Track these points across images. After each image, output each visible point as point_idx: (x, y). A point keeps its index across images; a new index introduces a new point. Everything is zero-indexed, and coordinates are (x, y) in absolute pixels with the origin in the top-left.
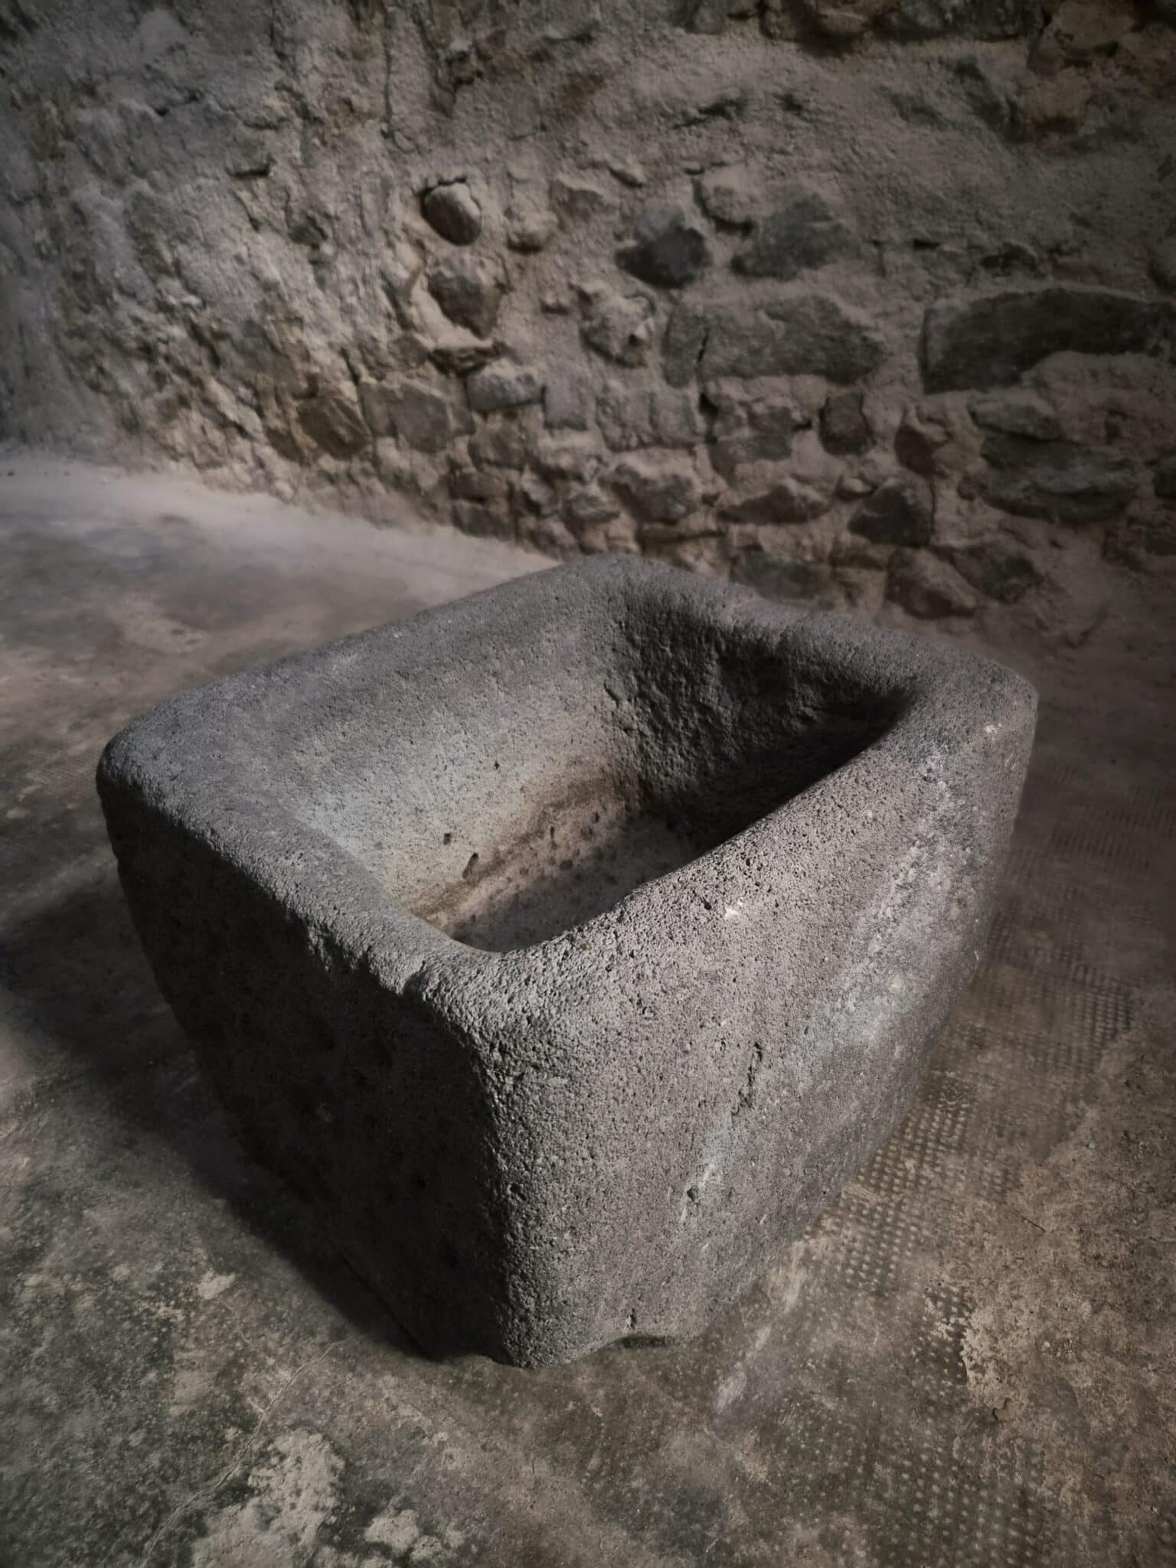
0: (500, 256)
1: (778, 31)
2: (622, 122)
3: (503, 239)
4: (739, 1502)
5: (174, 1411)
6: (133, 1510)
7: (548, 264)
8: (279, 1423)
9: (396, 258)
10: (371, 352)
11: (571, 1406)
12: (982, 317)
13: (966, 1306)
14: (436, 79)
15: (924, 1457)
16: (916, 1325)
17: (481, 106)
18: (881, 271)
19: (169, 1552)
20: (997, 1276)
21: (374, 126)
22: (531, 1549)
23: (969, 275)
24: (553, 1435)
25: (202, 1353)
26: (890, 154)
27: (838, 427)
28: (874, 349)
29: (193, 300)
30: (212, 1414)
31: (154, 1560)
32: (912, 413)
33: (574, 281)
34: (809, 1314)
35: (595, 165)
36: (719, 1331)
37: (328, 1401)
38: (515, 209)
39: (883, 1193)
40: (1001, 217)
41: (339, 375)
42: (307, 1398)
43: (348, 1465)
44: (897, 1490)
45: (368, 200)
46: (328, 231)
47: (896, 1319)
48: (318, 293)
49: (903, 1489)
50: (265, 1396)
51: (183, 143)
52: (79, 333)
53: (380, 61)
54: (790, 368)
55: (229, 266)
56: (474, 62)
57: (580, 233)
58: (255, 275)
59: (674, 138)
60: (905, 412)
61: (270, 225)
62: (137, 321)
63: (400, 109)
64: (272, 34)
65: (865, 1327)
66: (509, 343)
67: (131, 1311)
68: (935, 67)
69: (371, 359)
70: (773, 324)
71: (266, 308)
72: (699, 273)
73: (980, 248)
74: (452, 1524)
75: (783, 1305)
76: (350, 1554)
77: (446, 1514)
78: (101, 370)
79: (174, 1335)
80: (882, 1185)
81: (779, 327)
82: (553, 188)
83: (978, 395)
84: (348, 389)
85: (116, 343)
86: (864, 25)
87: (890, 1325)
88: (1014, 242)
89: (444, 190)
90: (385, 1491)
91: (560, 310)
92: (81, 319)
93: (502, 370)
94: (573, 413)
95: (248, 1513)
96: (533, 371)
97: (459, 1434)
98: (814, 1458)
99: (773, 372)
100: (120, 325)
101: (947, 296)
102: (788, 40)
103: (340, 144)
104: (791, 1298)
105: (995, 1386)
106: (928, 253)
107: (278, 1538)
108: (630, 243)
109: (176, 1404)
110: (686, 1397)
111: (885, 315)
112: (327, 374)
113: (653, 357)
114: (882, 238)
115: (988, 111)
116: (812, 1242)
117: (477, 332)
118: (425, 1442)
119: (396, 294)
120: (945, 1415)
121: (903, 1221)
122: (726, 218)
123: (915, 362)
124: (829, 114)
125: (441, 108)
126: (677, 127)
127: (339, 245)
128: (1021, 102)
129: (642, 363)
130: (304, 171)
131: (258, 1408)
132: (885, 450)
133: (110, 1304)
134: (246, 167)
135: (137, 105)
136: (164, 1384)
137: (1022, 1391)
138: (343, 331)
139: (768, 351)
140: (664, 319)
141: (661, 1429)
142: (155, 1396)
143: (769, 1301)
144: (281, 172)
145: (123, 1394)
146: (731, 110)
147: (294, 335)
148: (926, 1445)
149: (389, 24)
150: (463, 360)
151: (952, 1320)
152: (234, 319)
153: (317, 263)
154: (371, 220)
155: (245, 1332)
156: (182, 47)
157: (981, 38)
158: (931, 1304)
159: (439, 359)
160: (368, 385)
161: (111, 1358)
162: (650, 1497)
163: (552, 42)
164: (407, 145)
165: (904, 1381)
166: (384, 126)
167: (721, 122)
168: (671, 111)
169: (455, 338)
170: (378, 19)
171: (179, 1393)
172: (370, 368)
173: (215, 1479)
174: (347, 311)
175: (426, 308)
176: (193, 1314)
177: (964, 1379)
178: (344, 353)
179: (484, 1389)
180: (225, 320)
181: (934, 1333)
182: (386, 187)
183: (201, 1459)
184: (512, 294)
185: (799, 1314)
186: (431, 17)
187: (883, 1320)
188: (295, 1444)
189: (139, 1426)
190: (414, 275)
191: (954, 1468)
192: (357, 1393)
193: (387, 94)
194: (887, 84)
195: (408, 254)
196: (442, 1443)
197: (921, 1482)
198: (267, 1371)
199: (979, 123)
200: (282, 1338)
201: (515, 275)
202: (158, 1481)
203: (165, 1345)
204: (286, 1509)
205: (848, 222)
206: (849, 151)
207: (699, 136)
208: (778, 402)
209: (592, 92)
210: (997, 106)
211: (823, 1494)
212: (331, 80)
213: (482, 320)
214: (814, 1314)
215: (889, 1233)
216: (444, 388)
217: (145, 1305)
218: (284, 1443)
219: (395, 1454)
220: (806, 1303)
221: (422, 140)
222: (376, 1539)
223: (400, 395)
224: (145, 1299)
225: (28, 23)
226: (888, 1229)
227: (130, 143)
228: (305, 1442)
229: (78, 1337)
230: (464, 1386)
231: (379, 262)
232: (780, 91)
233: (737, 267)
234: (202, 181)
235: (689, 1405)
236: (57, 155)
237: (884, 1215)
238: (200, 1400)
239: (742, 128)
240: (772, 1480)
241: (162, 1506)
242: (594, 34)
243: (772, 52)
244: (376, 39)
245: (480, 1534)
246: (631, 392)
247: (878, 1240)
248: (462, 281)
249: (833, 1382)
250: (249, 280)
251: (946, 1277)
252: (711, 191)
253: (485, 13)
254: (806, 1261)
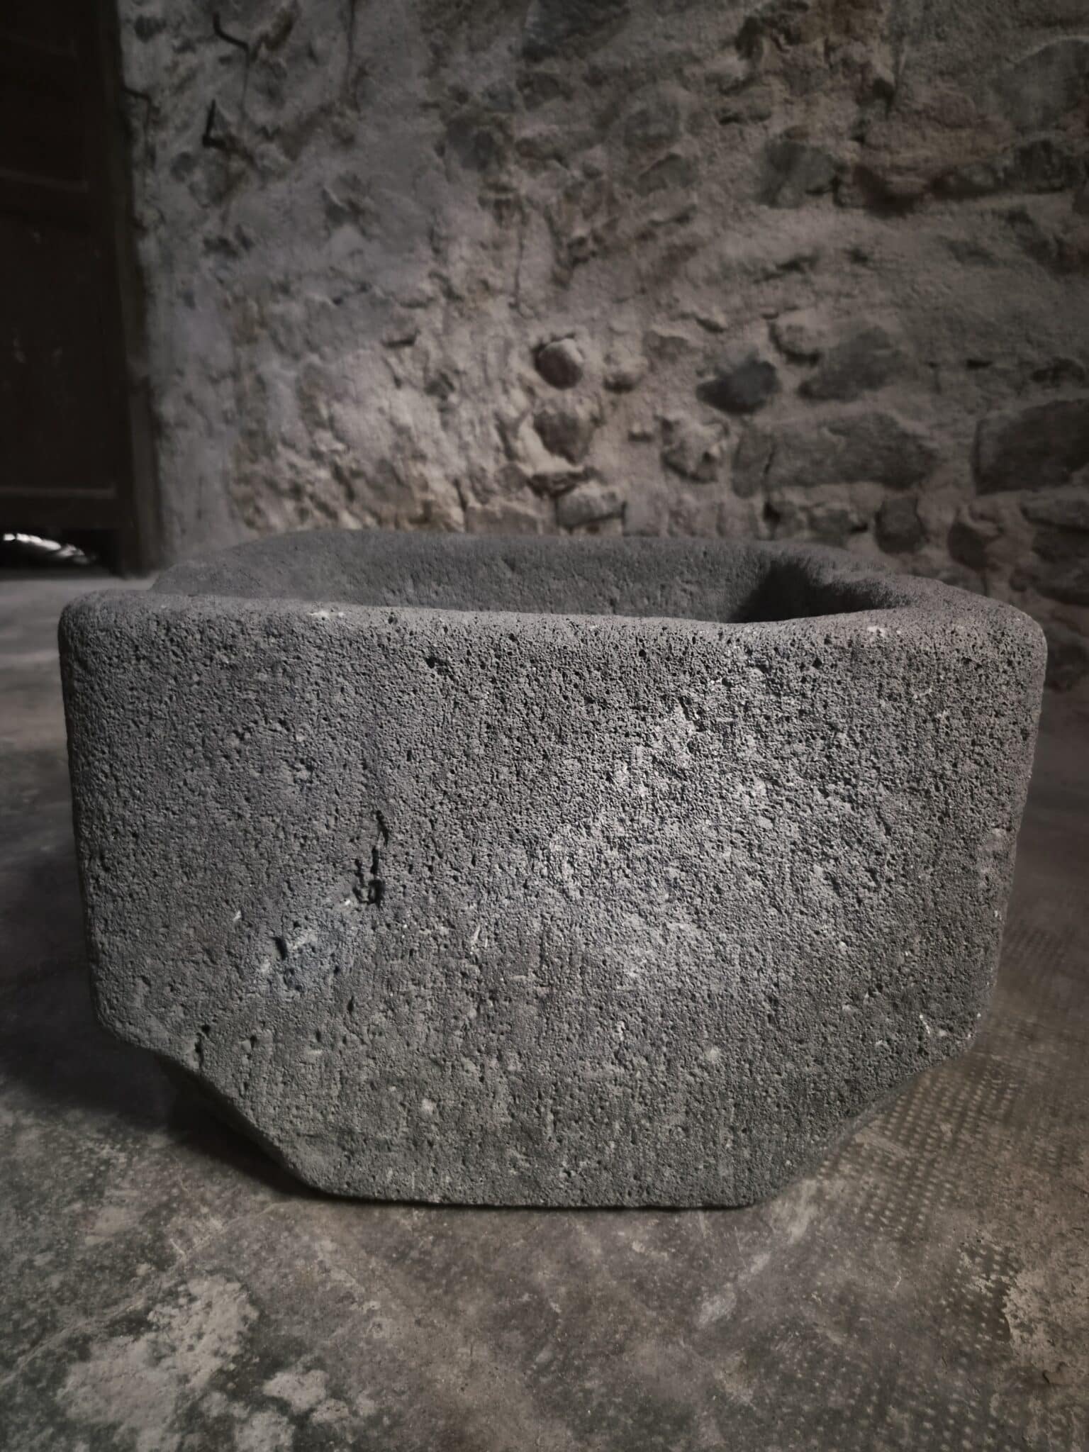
0: (597, 395)
1: (848, 200)
2: (711, 281)
3: (601, 381)
4: (713, 1421)
5: (90, 1240)
6: (17, 1324)
7: (638, 401)
8: (197, 1266)
9: (510, 400)
10: (479, 480)
11: (526, 1298)
12: (1032, 423)
13: (1010, 1265)
14: (558, 261)
15: (953, 1409)
16: (946, 1275)
17: (593, 278)
18: (937, 388)
19: (43, 1370)
20: (1050, 1242)
21: (503, 300)
22: (454, 1432)
23: (1020, 389)
24: (502, 1321)
25: (135, 1193)
26: (946, 290)
27: (893, 526)
28: (929, 457)
29: (340, 446)
30: (129, 1246)
31: (24, 1375)
32: (965, 511)
33: (659, 412)
34: (818, 1249)
35: (684, 316)
36: (709, 1251)
37: (256, 1254)
38: (613, 356)
39: (913, 1149)
40: (1050, 335)
41: (450, 501)
42: (234, 1248)
43: (262, 1316)
44: (916, 1438)
45: (492, 357)
46: (456, 383)
47: (924, 1267)
48: (441, 434)
49: (925, 1438)
50: (189, 1240)
51: (350, 324)
52: (245, 479)
53: (515, 249)
54: (849, 477)
55: (372, 417)
56: (591, 245)
57: (668, 373)
58: (392, 422)
59: (754, 290)
60: (958, 511)
61: (410, 383)
62: (292, 466)
63: (526, 284)
64: (432, 235)
65: (885, 1270)
66: (597, 467)
67: (74, 1148)
68: (989, 218)
69: (478, 487)
70: (834, 438)
71: (397, 447)
72: (769, 398)
73: (1030, 364)
74: (366, 1392)
75: (788, 1236)
76: (242, 1404)
77: (362, 1383)
78: (258, 510)
79: (111, 1173)
80: (912, 1142)
81: (840, 442)
82: (648, 337)
83: (1030, 494)
84: (456, 514)
85: (272, 485)
86: (925, 187)
87: (916, 1272)
88: (1062, 356)
89: (555, 345)
90: (298, 1348)
91: (645, 438)
92: (248, 468)
93: (591, 490)
94: (648, 525)
95: (139, 1348)
96: (616, 489)
97: (393, 1306)
98: (813, 1390)
99: (834, 480)
100: (278, 471)
101: (999, 408)
102: (857, 207)
103: (474, 315)
104: (797, 1231)
105: (1045, 1348)
106: (980, 371)
107: (166, 1376)
108: (710, 378)
109: (93, 1234)
110: (661, 1307)
111: (941, 426)
112: (440, 500)
113: (724, 474)
114: (939, 360)
115: (1037, 249)
116: (826, 1183)
117: (571, 459)
118: (354, 1307)
119: (506, 429)
120: (981, 1368)
121: (934, 1177)
122: (797, 350)
123: (967, 467)
124: (892, 261)
125: (560, 282)
126: (757, 282)
127: (464, 394)
128: (1067, 238)
129: (713, 479)
130: (444, 339)
131: (177, 1247)
132: (938, 546)
133: (56, 1140)
134: (397, 337)
135: (319, 296)
136: (85, 1215)
137: (1081, 1358)
138: (458, 464)
139: (829, 462)
140: (735, 440)
141: (627, 1335)
142: (74, 1224)
143: (770, 1231)
144: (426, 341)
145: (42, 1218)
146: (805, 266)
147: (417, 469)
148: (955, 1396)
149: (525, 221)
150: (555, 483)
151: (993, 1277)
152: (370, 459)
153: (443, 410)
154: (492, 373)
155: (184, 1181)
156: (360, 252)
157: (1029, 191)
158: (967, 1259)
159: (536, 483)
160: (473, 509)
161: (39, 1186)
162: (605, 1400)
163: (656, 224)
164: (528, 312)
165: (930, 1328)
166: (512, 300)
167: (796, 276)
168: (751, 268)
169: (552, 465)
170: (517, 217)
171: (101, 1225)
172: (477, 494)
173: (114, 1308)
174: (463, 447)
175: (529, 441)
176: (136, 1159)
177: (1007, 1336)
178: (457, 484)
179: (430, 1268)
180: (363, 461)
181: (971, 1287)
182: (508, 345)
183: (104, 1287)
184: (605, 428)
185: (805, 1247)
186: (559, 213)
187: (908, 1266)
188: (209, 1289)
189: (49, 1248)
190: (523, 415)
191: (992, 1426)
192: (289, 1252)
193: (517, 274)
194: (944, 233)
195: (519, 396)
196: (372, 1312)
197: (947, 1434)
198: (199, 1218)
199: (1031, 261)
200: (222, 1192)
201: (608, 411)
202: (52, 1301)
203: (99, 1181)
204: (182, 1349)
205: (906, 348)
206: (909, 290)
207: (776, 288)
208: (836, 506)
209: (686, 259)
210: (1045, 244)
211: (821, 1429)
212: (474, 267)
213: (576, 449)
214: (824, 1249)
215: (919, 1186)
216: (538, 509)
217: (90, 1145)
218: (196, 1287)
219: (317, 1314)
220: (814, 1237)
221: (542, 308)
222: (275, 1394)
223: (499, 515)
224: (92, 1140)
225: (246, 243)
226: (917, 1182)
227: (309, 326)
228: (221, 1288)
229: (14, 1165)
230: (408, 1262)
231: (495, 406)
232: (848, 247)
233: (805, 392)
234: (361, 352)
235: (667, 1316)
236: (252, 340)
237: (913, 1169)
238: (120, 1235)
239: (813, 277)
240: (757, 1405)
241: (49, 1325)
242: (691, 214)
243: (842, 217)
244: (513, 233)
245: (397, 1407)
246: (703, 503)
247: (904, 1193)
248: (563, 416)
249: (842, 1317)
250: (387, 427)
251: (988, 1237)
252: (784, 329)
253: (603, 207)
254: (818, 1199)
